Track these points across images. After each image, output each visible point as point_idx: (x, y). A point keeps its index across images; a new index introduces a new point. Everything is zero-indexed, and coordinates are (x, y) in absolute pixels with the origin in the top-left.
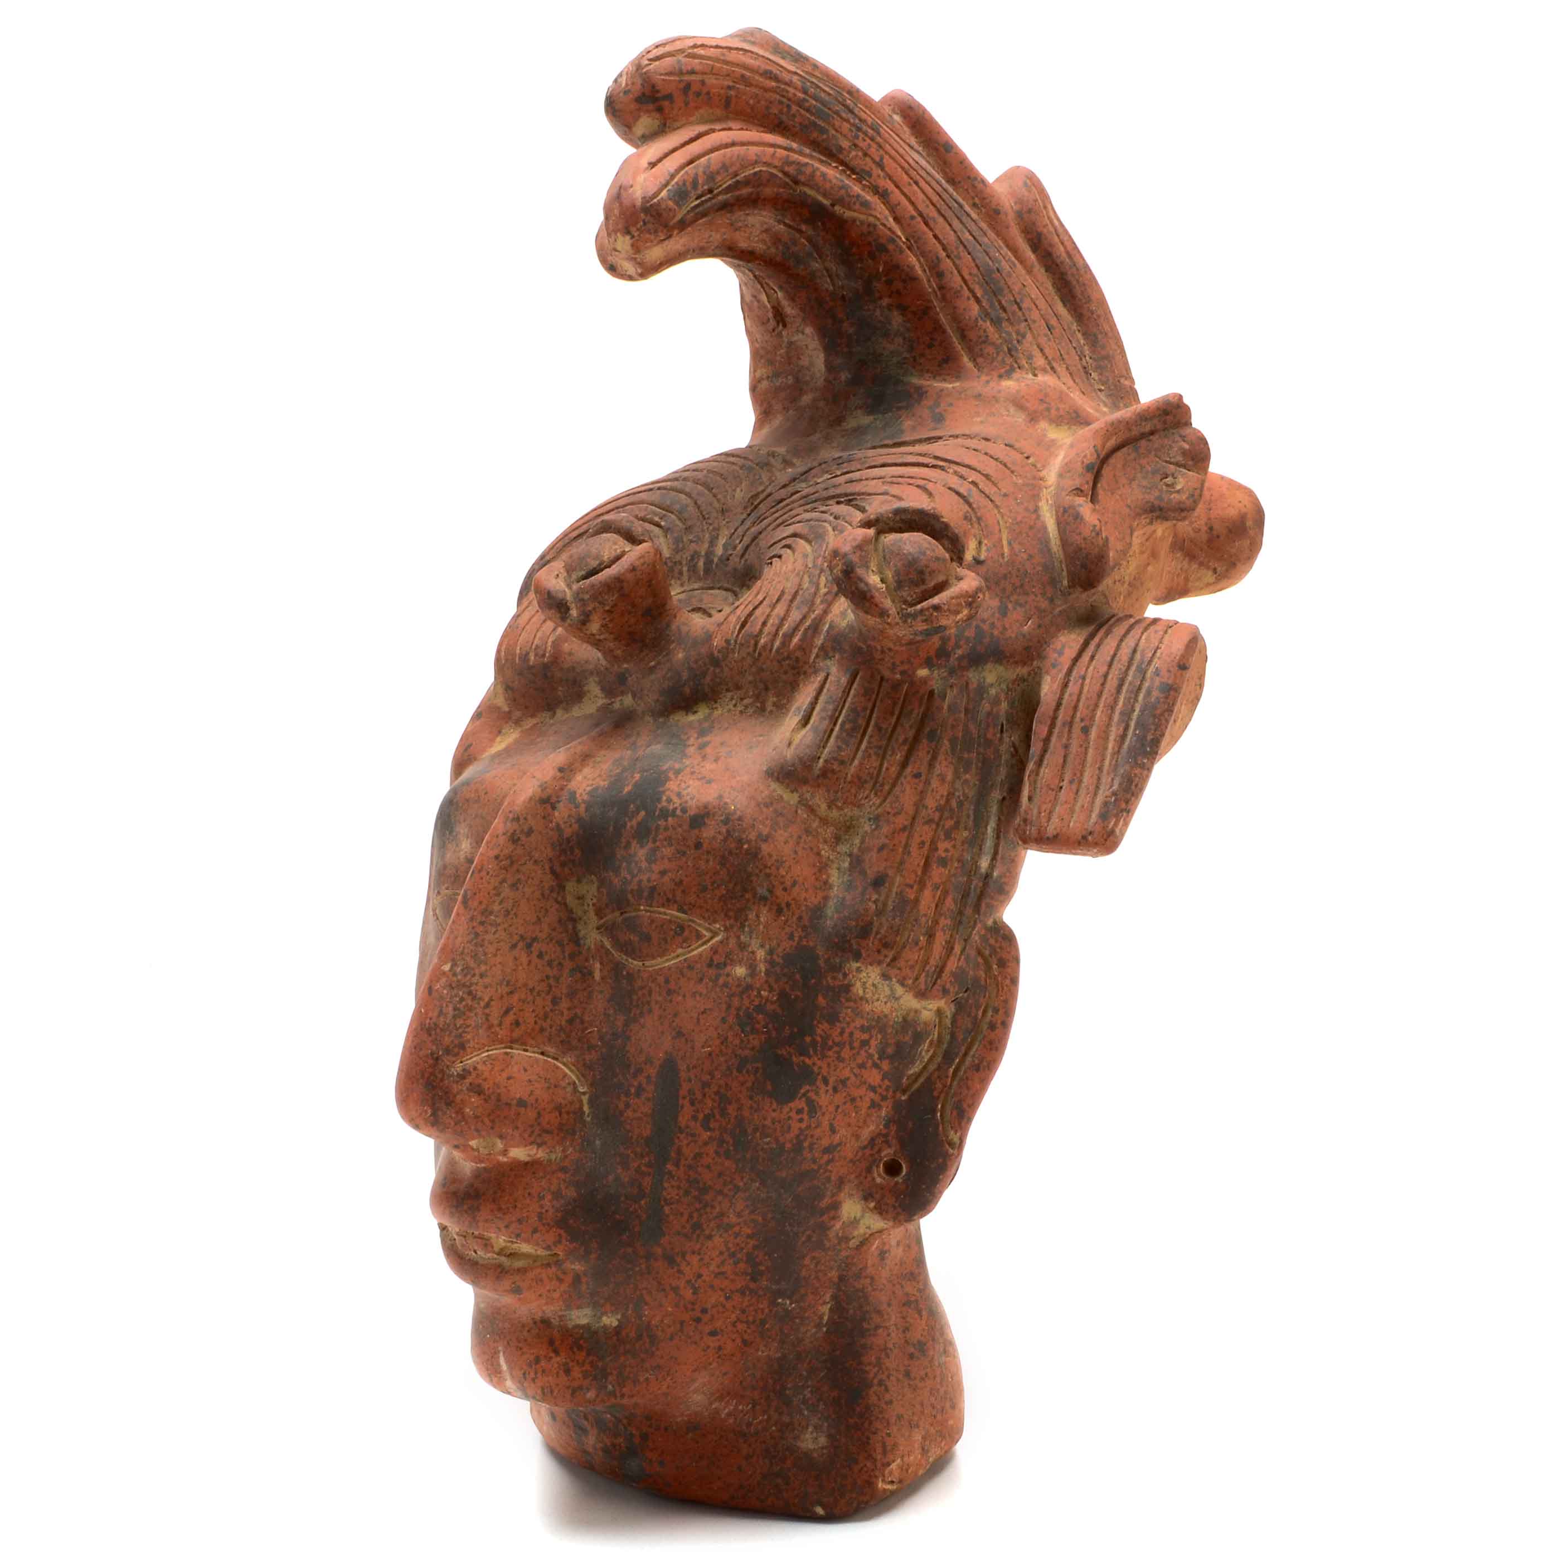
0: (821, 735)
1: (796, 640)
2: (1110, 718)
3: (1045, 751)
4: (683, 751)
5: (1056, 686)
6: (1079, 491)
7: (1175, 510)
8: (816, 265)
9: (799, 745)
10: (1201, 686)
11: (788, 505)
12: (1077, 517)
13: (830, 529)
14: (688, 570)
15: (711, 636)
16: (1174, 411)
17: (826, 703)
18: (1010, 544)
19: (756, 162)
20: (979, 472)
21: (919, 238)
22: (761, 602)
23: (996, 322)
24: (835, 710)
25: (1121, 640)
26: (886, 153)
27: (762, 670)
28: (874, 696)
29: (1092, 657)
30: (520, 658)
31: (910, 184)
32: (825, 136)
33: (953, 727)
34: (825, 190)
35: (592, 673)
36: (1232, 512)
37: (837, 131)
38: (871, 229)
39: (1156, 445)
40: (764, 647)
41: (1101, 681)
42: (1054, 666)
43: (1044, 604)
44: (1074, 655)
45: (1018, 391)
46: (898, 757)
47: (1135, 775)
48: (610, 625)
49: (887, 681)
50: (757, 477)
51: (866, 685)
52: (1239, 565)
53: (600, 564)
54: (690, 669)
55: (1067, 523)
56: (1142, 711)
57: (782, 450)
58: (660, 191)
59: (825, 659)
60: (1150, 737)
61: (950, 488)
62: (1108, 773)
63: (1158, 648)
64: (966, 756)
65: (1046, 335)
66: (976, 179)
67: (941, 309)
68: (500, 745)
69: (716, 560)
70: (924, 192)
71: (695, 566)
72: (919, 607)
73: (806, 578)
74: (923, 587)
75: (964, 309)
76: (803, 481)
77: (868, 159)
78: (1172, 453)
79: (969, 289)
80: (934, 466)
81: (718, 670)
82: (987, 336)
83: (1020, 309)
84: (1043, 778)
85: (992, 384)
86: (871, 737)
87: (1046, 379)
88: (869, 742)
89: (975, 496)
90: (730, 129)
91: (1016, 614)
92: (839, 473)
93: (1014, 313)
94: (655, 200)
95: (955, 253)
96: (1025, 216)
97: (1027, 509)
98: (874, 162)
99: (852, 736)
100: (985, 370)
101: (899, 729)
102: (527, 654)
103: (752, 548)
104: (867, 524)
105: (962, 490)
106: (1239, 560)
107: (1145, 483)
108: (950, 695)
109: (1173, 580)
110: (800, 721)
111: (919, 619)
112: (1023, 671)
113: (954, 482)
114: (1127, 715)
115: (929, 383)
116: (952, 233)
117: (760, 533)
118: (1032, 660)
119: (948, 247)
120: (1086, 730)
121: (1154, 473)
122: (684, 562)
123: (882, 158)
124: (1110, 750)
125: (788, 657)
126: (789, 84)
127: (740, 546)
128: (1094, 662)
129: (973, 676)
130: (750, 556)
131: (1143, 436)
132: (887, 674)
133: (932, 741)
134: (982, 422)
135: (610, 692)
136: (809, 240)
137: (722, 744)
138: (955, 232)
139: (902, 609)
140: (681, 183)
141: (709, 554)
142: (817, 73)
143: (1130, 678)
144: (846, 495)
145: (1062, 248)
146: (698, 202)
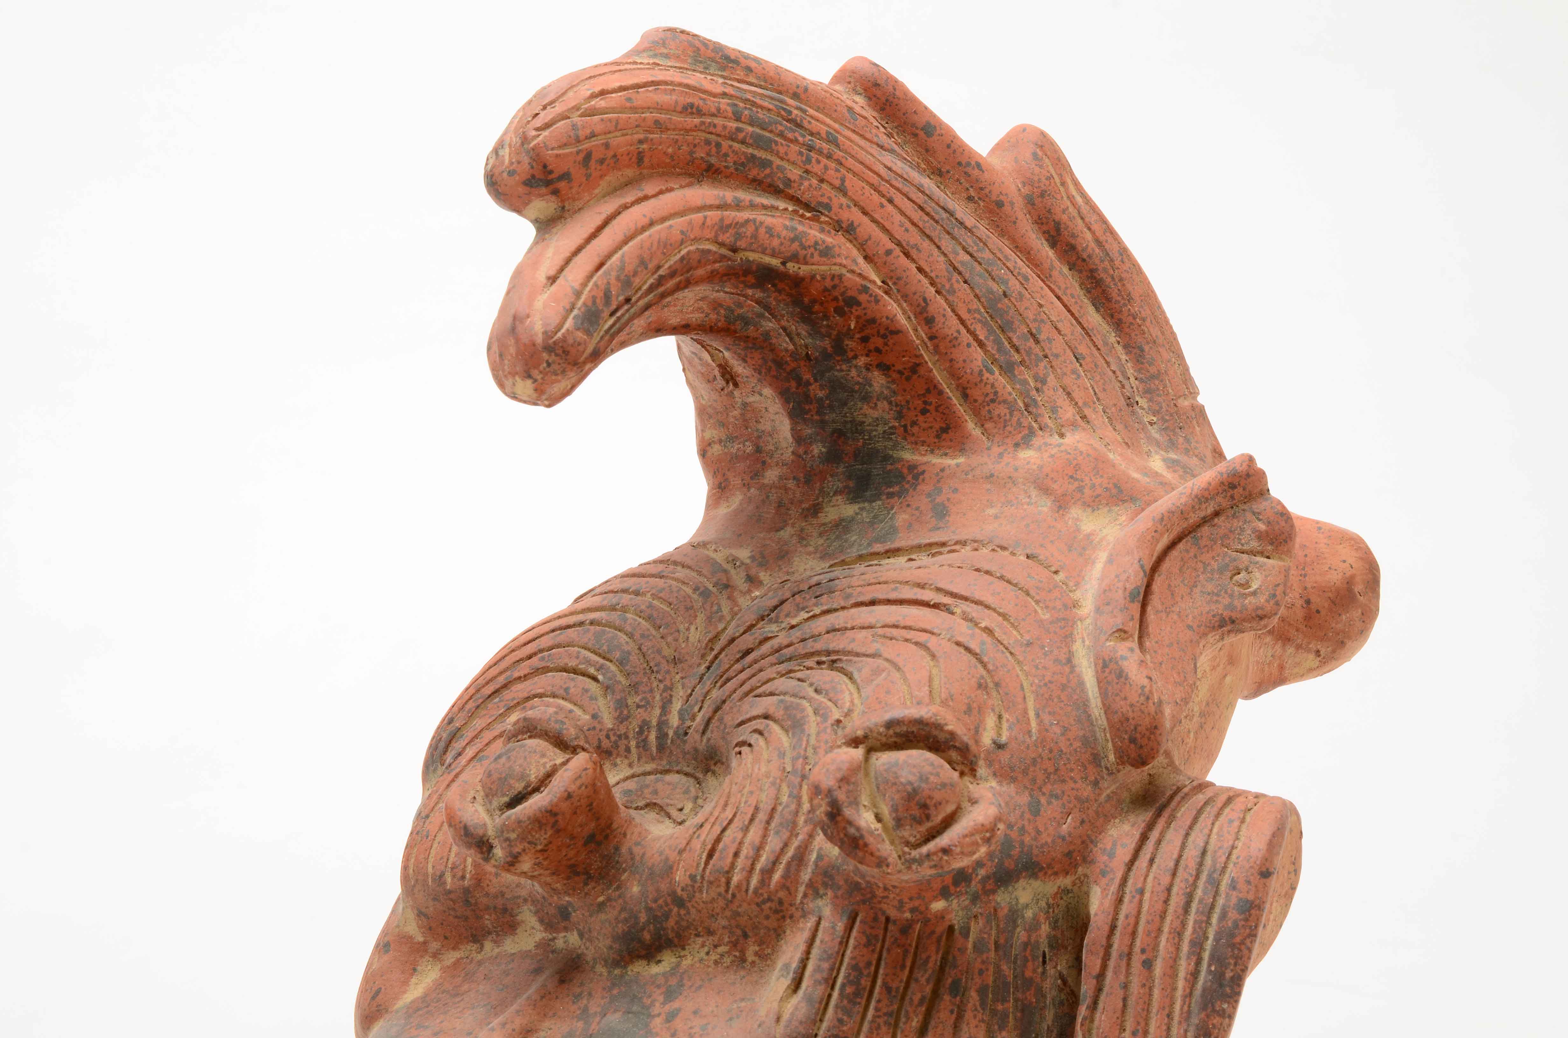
0: (817, 1005)
1: (777, 876)
2: (1178, 949)
3: (1099, 990)
4: (647, 1025)
5: (1108, 902)
6: (1122, 633)
7: (1251, 619)
8: (769, 325)
9: (790, 1021)
10: (1296, 872)
11: (756, 662)
12: (1121, 675)
13: (810, 711)
14: (637, 747)
15: (671, 868)
16: (1243, 482)
17: (820, 960)
18: (1038, 715)
19: (682, 242)
20: (994, 610)
21: (899, 279)
22: (731, 822)
23: (1008, 369)
24: (832, 969)
25: (1187, 835)
26: (849, 170)
27: (738, 914)
28: (879, 945)
29: (1152, 861)
30: (434, 880)
31: (882, 206)
32: (768, 171)
33: (981, 972)
34: (773, 249)
35: (525, 900)
36: (1335, 578)
37: (782, 159)
38: (836, 281)
39: (1222, 531)
40: (738, 887)
41: (1163, 896)
42: (1103, 874)
43: (1087, 791)
44: (1127, 858)
45: (1040, 467)
46: (914, 1024)
47: (1214, 1026)
48: (545, 863)
49: (895, 921)
50: (715, 608)
51: (868, 931)
52: (1349, 644)
53: (526, 787)
54: (649, 909)
55: (1108, 683)
56: (1217, 940)
57: (744, 554)
58: (565, 319)
59: (815, 899)
60: (1229, 974)
61: (958, 644)
62: (1180, 1023)
63: (1233, 847)
64: (1000, 1007)
65: (1074, 372)
66: (968, 164)
67: (934, 364)
68: (416, 990)
69: (671, 733)
70: (902, 213)
71: (645, 740)
72: (925, 849)
73: (785, 789)
74: (929, 825)
75: (964, 361)
76: (771, 621)
77: (824, 186)
78: (1244, 539)
79: (968, 331)
80: (936, 606)
81: (682, 912)
82: (996, 393)
83: (1037, 341)
84: (1098, 1028)
85: (1006, 459)
86: (879, 1001)
87: (1074, 440)
88: (877, 1009)
89: (992, 654)
90: (646, 198)
91: (1051, 810)
92: (817, 611)
93: (1029, 352)
94: (559, 335)
95: (947, 287)
96: (1037, 201)
97: (1057, 661)
98: (834, 187)
99: (855, 1004)
100: (996, 439)
101: (913, 985)
102: (442, 875)
103: (714, 723)
104: (855, 742)
105: (973, 645)
106: (1350, 638)
107: (1210, 587)
108: (975, 929)
109: (1263, 671)
110: (788, 987)
111: (926, 864)
112: (1066, 881)
113: (964, 632)
114: (1197, 945)
115: (925, 459)
116: (942, 258)
117: (724, 702)
118: (1076, 866)
119: (937, 280)
120: (1148, 965)
121: (1221, 571)
122: (631, 735)
123: (843, 180)
124: (1179, 993)
125: (769, 899)
126: (717, 113)
127: (700, 715)
128: (1155, 866)
129: (1002, 898)
130: (713, 734)
131: (1205, 521)
132: (893, 913)
133: (955, 996)
134: (996, 517)
135: (549, 925)
136: (758, 302)
137: (695, 1013)
138: (945, 255)
139: (904, 853)
140: (590, 303)
141: (662, 724)
142: (752, 79)
143: (1199, 892)
144: (828, 653)
145: (1088, 236)
146: (613, 319)
